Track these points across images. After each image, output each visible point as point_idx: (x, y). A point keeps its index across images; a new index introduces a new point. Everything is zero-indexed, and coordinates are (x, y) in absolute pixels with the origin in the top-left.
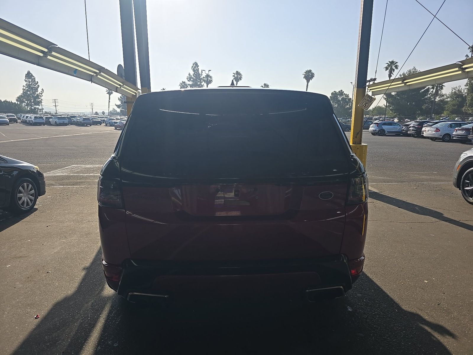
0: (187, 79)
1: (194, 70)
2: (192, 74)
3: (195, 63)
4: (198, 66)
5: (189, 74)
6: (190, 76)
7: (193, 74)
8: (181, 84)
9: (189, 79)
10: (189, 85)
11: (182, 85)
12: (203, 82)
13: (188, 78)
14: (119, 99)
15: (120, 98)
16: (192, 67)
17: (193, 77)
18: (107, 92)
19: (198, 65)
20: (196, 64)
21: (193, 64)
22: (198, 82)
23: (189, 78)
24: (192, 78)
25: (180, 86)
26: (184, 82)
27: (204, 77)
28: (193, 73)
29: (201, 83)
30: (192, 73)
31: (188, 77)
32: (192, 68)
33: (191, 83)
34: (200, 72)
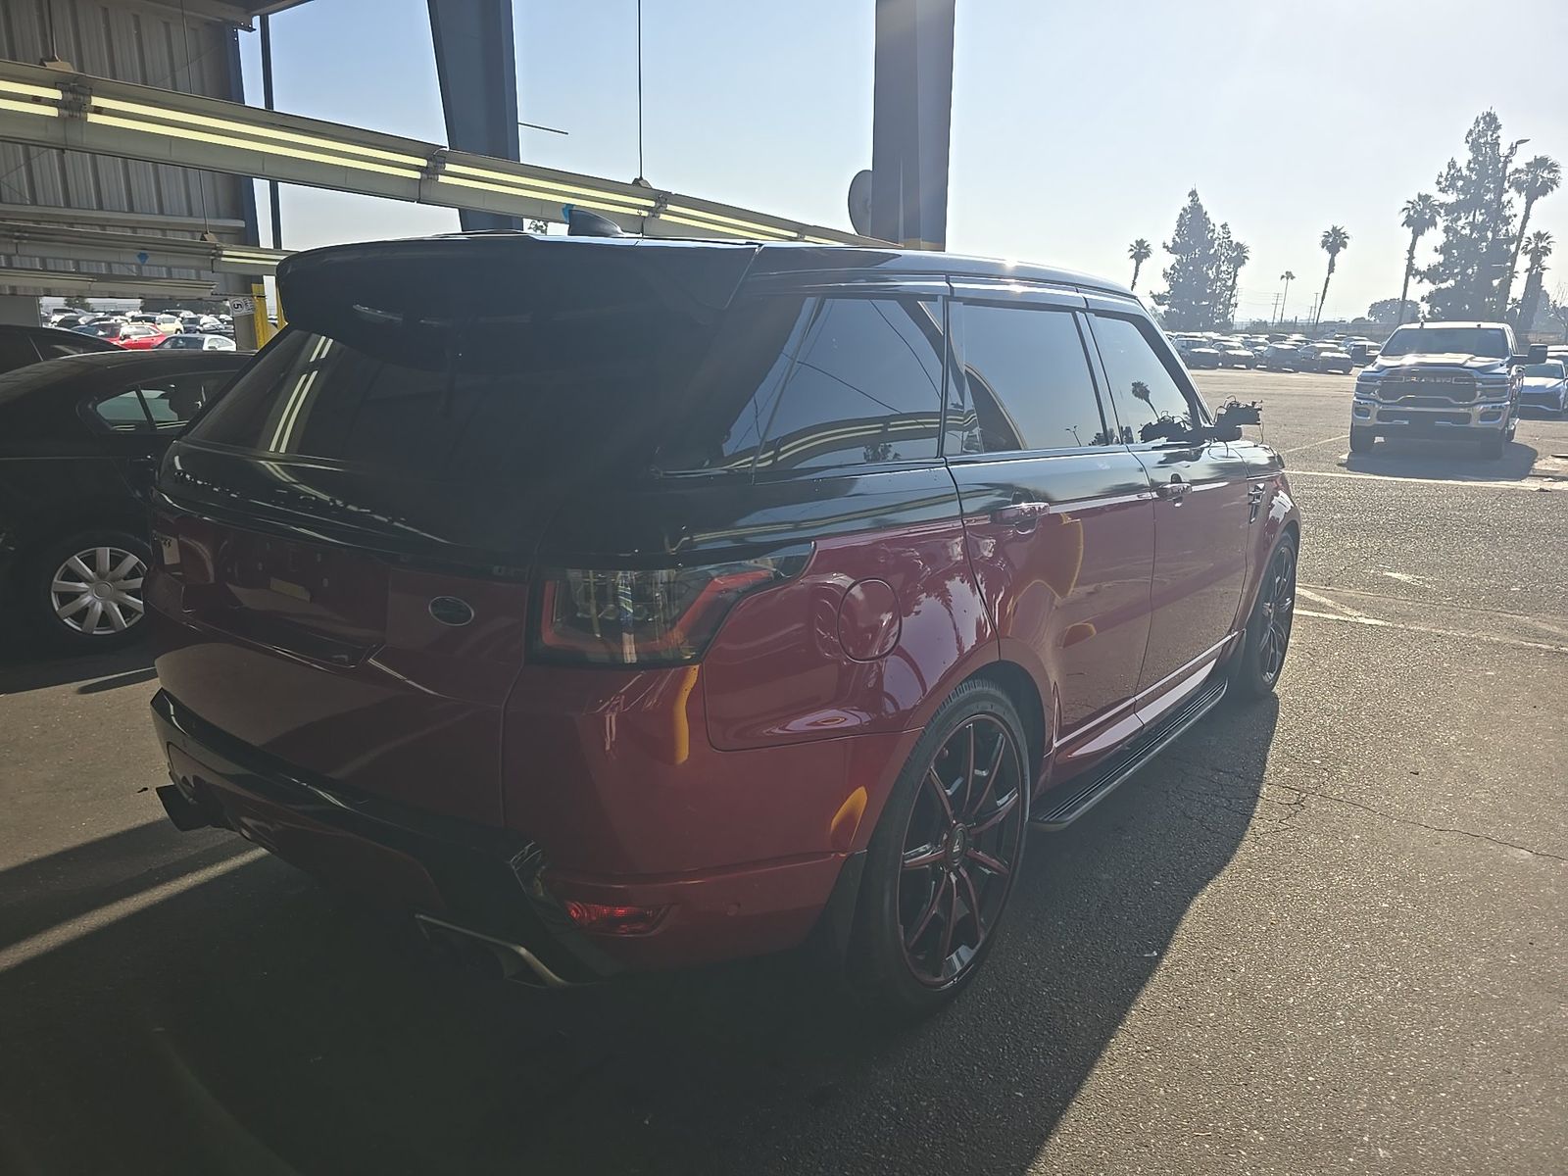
0: (1438, 183)
1: (1475, 147)
2: (1462, 163)
3: (1484, 118)
4: (1499, 127)
5: (1452, 165)
6: (1452, 172)
7: (1470, 162)
8: (1410, 205)
9: (1449, 182)
10: (1441, 205)
11: (1413, 207)
12: (1512, 190)
13: (1441, 180)
14: (1165, 274)
15: (1169, 271)
16: (1470, 133)
17: (1465, 172)
18: (1132, 253)
19: (1500, 121)
20: (1491, 121)
21: (1477, 122)
22: (1488, 190)
23: (1446, 180)
24: (1461, 177)
25: (1405, 213)
26: (1425, 199)
27: (1517, 171)
28: (1470, 156)
29: (1502, 191)
30: (1463, 156)
31: (1444, 175)
32: (1470, 140)
33: (1451, 198)
34: (1504, 150)
